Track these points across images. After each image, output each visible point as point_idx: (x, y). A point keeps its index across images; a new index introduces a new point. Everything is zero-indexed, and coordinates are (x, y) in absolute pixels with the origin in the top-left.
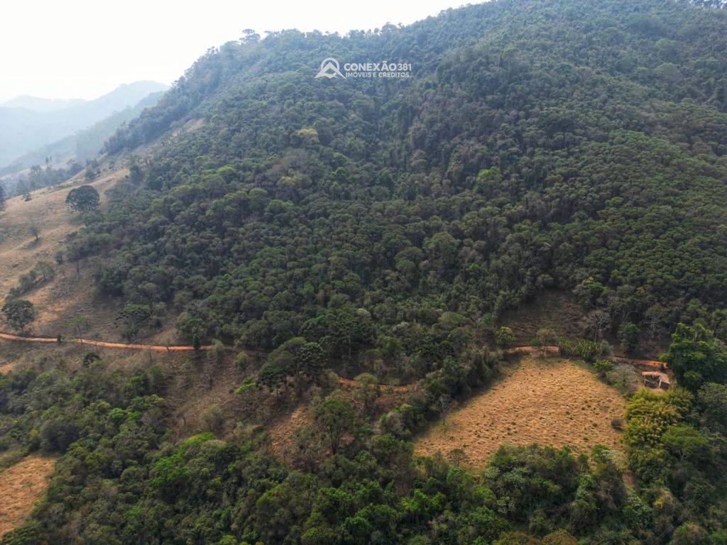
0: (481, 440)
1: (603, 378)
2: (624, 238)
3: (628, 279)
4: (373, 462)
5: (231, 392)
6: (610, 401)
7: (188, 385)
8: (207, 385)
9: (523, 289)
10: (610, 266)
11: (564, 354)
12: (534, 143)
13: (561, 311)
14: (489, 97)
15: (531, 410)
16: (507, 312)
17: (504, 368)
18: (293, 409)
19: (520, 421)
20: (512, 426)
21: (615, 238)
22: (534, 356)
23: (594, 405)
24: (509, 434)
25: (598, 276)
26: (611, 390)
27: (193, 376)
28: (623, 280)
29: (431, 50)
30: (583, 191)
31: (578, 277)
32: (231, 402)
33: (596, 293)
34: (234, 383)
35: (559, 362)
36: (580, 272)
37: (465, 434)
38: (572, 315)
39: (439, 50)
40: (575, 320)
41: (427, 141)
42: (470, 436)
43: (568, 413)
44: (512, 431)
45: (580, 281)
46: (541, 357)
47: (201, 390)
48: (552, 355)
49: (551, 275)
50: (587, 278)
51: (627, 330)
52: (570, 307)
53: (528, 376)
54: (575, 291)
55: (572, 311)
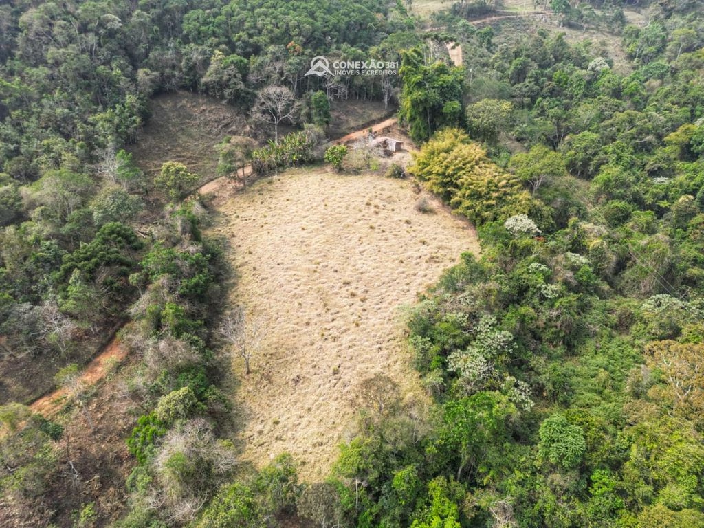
0: (345, 340)
1: (340, 171)
6: (383, 189)
10: (229, 29)
11: (262, 171)
13: (198, 122)
19: (348, 274)
22: (226, 194)
24: (363, 300)
25: (223, 47)
31: (196, 57)
35: (270, 183)
36: (194, 52)
37: (310, 353)
38: (219, 121)
40: (227, 126)
43: (372, 228)
44: (357, 300)
45: (206, 63)
46: (238, 191)
49: (152, 68)
50: (212, 53)
51: (317, 102)
52: (204, 111)
53: (261, 221)
54: (208, 77)
55: (213, 117)
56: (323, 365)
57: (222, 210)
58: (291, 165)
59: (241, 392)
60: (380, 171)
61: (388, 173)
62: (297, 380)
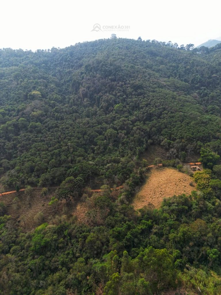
0: (154, 199)
1: (180, 171)
2: (172, 124)
3: (178, 137)
4: (122, 216)
5: (43, 205)
6: (186, 178)
7: (19, 207)
8: (29, 206)
9: (144, 146)
10: (171, 134)
11: (164, 166)
12: (131, 94)
13: (157, 152)
14: (110, 77)
15: (165, 186)
16: (141, 155)
17: (147, 174)
18: (76, 205)
20: (161, 193)
21: (169, 125)
22: (154, 168)
23: (182, 180)
24: (162, 195)
25: (168, 138)
26: (184, 174)
27: (19, 203)
28: (176, 138)
29: (76, 59)
30: (154, 110)
31: (161, 139)
32: (45, 209)
33: (169, 144)
34: (42, 202)
35: (164, 169)
36: (161, 137)
37: (147, 199)
38: (162, 152)
39: (80, 59)
40: (163, 154)
41: (88, 95)
42: (149, 199)
43: (176, 184)
44: (161, 195)
45: (163, 140)
46: (157, 168)
47: (26, 209)
48: (161, 167)
49: (152, 140)
50: (165, 139)
51: (183, 154)
52: (160, 150)
53: (156, 175)
54: (162, 144)
55: (161, 151)
56: (148, 201)
57: (151, 171)
58: (171, 166)
59: (135, 199)
60: (188, 173)
61: (189, 175)
62: (143, 201)
